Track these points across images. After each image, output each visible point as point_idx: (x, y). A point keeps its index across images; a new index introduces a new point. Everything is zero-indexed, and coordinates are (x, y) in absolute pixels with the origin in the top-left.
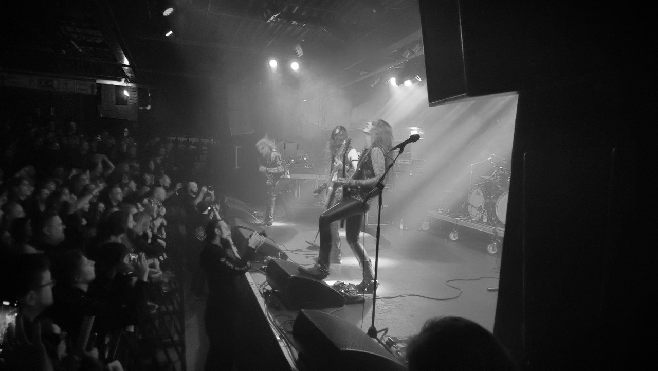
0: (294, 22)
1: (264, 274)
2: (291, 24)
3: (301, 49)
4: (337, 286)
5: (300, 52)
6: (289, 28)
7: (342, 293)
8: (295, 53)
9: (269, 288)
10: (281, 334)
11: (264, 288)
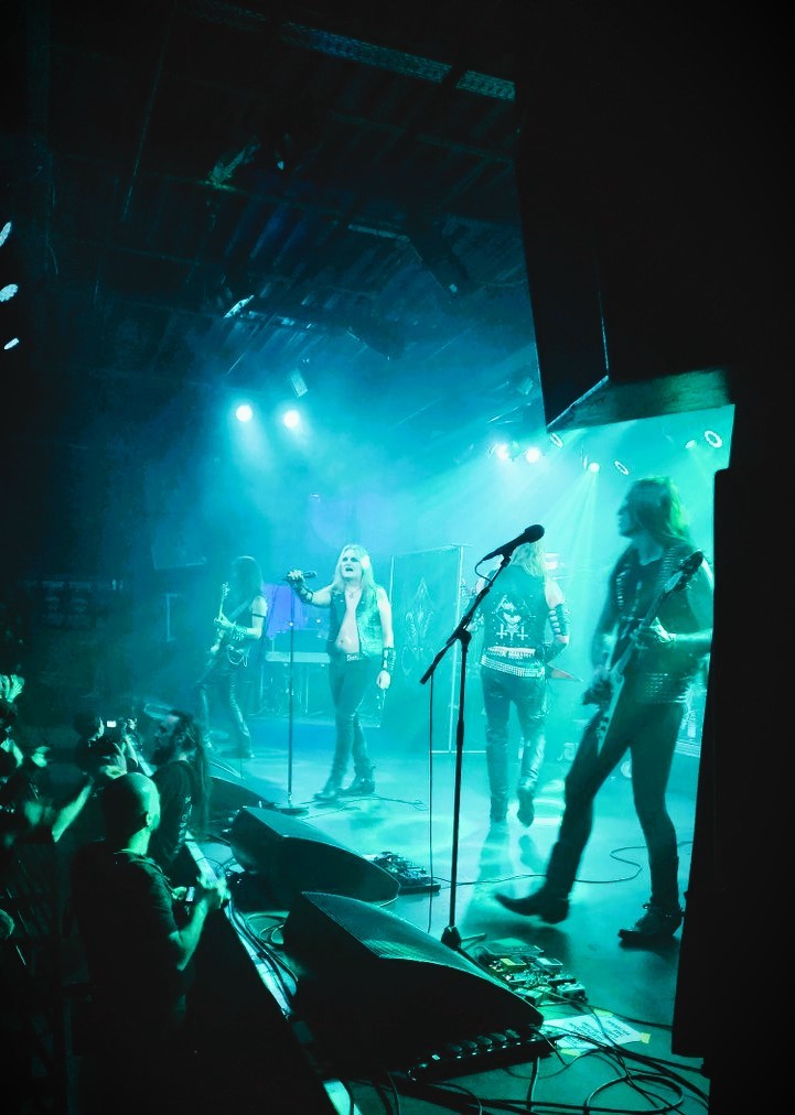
0: (286, 321)
1: (228, 845)
2: (279, 324)
3: (301, 380)
4: (383, 862)
5: (300, 388)
6: (278, 332)
7: (393, 874)
8: (289, 392)
9: (239, 869)
10: (259, 948)
11: (228, 870)
